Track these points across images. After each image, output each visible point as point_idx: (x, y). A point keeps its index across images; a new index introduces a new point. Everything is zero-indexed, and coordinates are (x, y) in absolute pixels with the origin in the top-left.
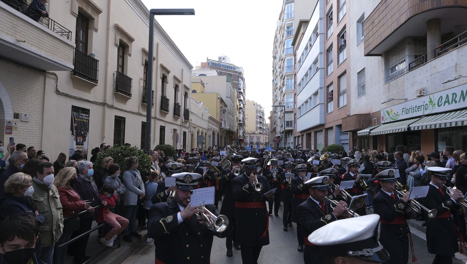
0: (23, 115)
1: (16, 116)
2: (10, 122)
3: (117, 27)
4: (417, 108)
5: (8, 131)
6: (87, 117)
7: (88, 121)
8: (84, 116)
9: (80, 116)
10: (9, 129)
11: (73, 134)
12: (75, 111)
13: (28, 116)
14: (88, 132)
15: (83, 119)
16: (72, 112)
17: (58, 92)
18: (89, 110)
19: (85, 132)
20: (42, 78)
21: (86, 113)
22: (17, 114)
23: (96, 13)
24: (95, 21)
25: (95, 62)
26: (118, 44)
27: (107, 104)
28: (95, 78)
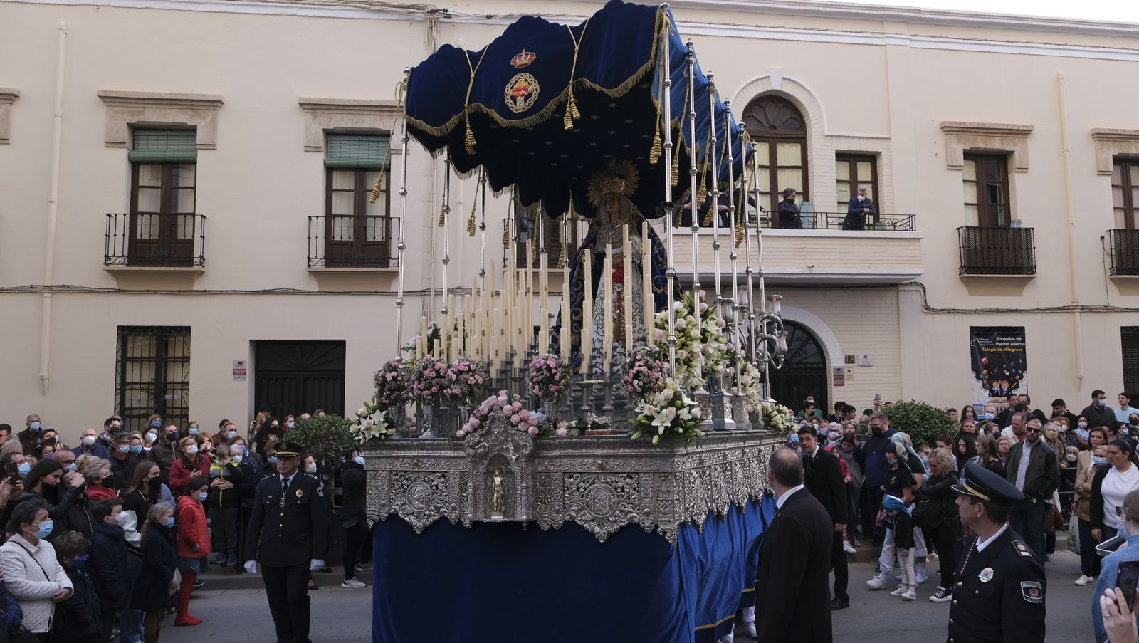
1: (849, 360)
2: (839, 369)
3: (1096, 136)
5: (839, 382)
6: (1019, 342)
7: (1021, 350)
8: (1010, 342)
9: (997, 343)
10: (840, 379)
11: (977, 377)
12: (978, 336)
13: (869, 357)
14: (1024, 369)
15: (1004, 347)
16: (971, 338)
17: (929, 310)
18: (1023, 329)
19: (1013, 371)
20: (891, 295)
21: (1015, 336)
22: (849, 357)
23: (1017, 139)
24: (1016, 154)
25: (1023, 233)
26: (1111, 167)
27: (1083, 306)
28: (1025, 265)
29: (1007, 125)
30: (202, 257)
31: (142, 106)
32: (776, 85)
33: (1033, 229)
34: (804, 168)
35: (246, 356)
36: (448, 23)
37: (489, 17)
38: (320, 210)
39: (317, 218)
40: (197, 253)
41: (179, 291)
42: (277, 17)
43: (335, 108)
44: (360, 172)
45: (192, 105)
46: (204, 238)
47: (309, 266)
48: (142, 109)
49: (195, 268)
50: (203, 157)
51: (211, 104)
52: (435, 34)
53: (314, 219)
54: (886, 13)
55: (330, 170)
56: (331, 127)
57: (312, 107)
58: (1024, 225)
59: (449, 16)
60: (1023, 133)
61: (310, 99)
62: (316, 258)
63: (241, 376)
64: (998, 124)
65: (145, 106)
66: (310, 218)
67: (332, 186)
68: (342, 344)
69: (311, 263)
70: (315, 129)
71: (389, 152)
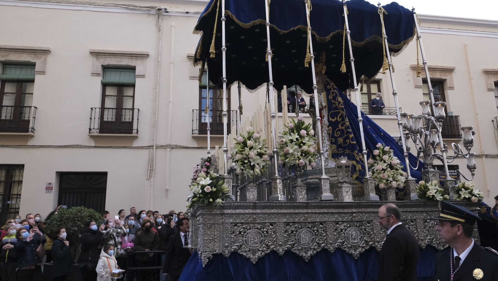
6: (456, 172)
7: (457, 177)
8: (452, 172)
18: (458, 166)
21: (454, 169)
23: (447, 74)
24: (448, 81)
25: (454, 118)
26: (494, 87)
27: (486, 154)
28: (457, 134)
29: (442, 67)
30: (33, 128)
31: (8, 52)
33: (459, 116)
35: (53, 180)
36: (167, 15)
37: (187, 13)
38: (98, 104)
39: (95, 108)
40: (31, 126)
41: (20, 146)
42: (81, 11)
43: (108, 54)
44: (120, 87)
45: (35, 52)
46: (35, 118)
47: (90, 133)
48: (8, 54)
49: (30, 133)
50: (38, 78)
51: (44, 52)
52: (160, 20)
53: (94, 109)
55: (105, 85)
56: (106, 64)
57: (96, 54)
58: (454, 114)
59: (167, 12)
60: (450, 71)
61: (95, 50)
62: (94, 129)
63: (50, 191)
64: (438, 66)
65: (10, 52)
66: (92, 109)
67: (105, 94)
68: (105, 174)
69: (90, 132)
70: (98, 64)
71: (135, 77)
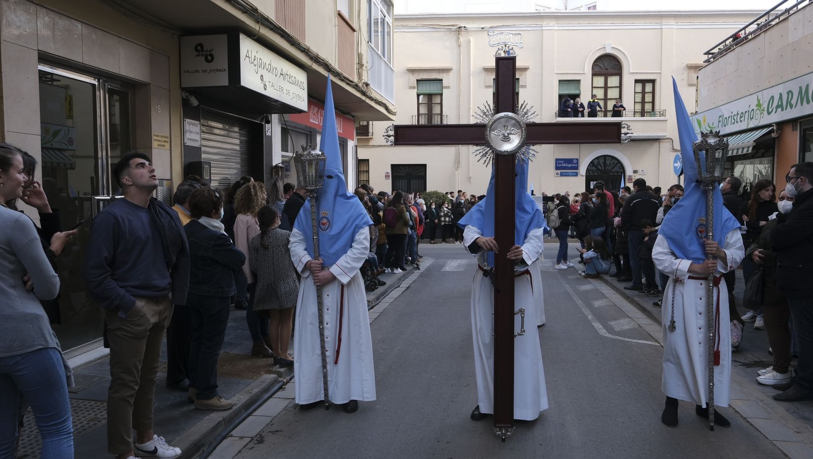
0: (640, 171)
1: (636, 171)
2: (630, 176)
4: (739, 116)
13: (645, 171)
17: (675, 150)
20: (656, 144)
30: (372, 133)
32: (609, 51)
34: (620, 87)
35: (389, 170)
36: (466, 32)
37: (483, 28)
40: (370, 131)
41: (364, 146)
43: (421, 71)
44: (430, 96)
49: (369, 137)
52: (460, 37)
53: (414, 117)
54: (663, 13)
55: (418, 95)
56: (419, 79)
57: (412, 71)
59: (467, 29)
61: (411, 68)
63: (387, 178)
66: (412, 116)
67: (419, 102)
68: (425, 166)
70: (413, 79)
71: (442, 88)
